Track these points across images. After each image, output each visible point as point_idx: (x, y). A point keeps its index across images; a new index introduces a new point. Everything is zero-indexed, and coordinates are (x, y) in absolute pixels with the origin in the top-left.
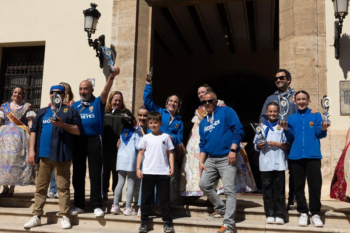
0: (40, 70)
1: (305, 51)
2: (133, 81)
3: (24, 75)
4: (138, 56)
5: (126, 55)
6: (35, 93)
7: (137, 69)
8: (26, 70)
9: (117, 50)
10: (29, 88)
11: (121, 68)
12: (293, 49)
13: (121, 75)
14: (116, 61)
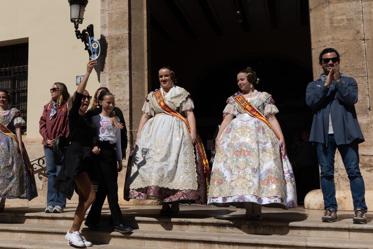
0: (24, 70)
1: (345, 22)
2: (128, 74)
4: (132, 45)
5: (119, 46)
6: (21, 96)
7: (132, 60)
8: (10, 72)
9: (108, 41)
10: (14, 91)
11: (114, 61)
12: (329, 21)
13: (114, 69)
14: (107, 53)
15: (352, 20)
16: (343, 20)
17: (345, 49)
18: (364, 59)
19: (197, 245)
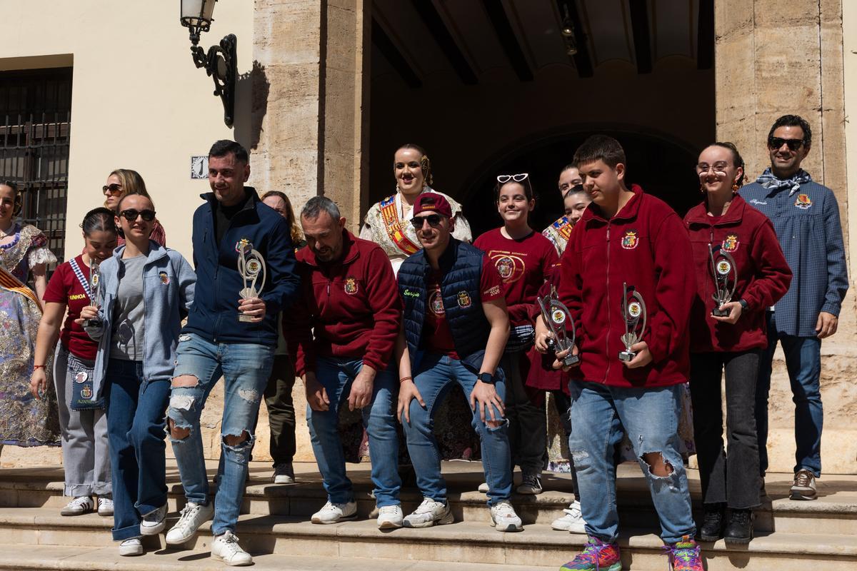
0: (60, 135)
1: (786, 69)
2: (316, 159)
3: (18, 149)
4: (328, 91)
5: (296, 91)
6: (50, 196)
7: (326, 126)
8: (23, 136)
9: (270, 77)
10: (32, 184)
11: (285, 126)
12: (753, 64)
13: (283, 146)
14: (268, 105)
15: (798, 65)
16: (780, 64)
18: (819, 151)
19: (457, 550)
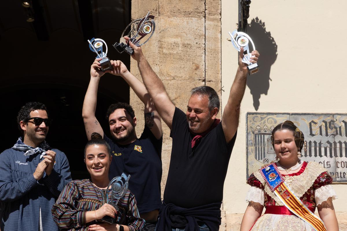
12: (157, 43)
15: (189, 46)
16: (176, 44)
17: (176, 92)
